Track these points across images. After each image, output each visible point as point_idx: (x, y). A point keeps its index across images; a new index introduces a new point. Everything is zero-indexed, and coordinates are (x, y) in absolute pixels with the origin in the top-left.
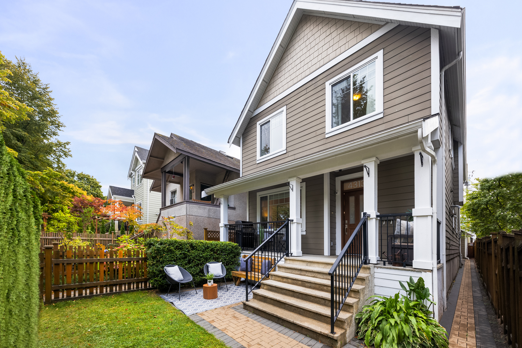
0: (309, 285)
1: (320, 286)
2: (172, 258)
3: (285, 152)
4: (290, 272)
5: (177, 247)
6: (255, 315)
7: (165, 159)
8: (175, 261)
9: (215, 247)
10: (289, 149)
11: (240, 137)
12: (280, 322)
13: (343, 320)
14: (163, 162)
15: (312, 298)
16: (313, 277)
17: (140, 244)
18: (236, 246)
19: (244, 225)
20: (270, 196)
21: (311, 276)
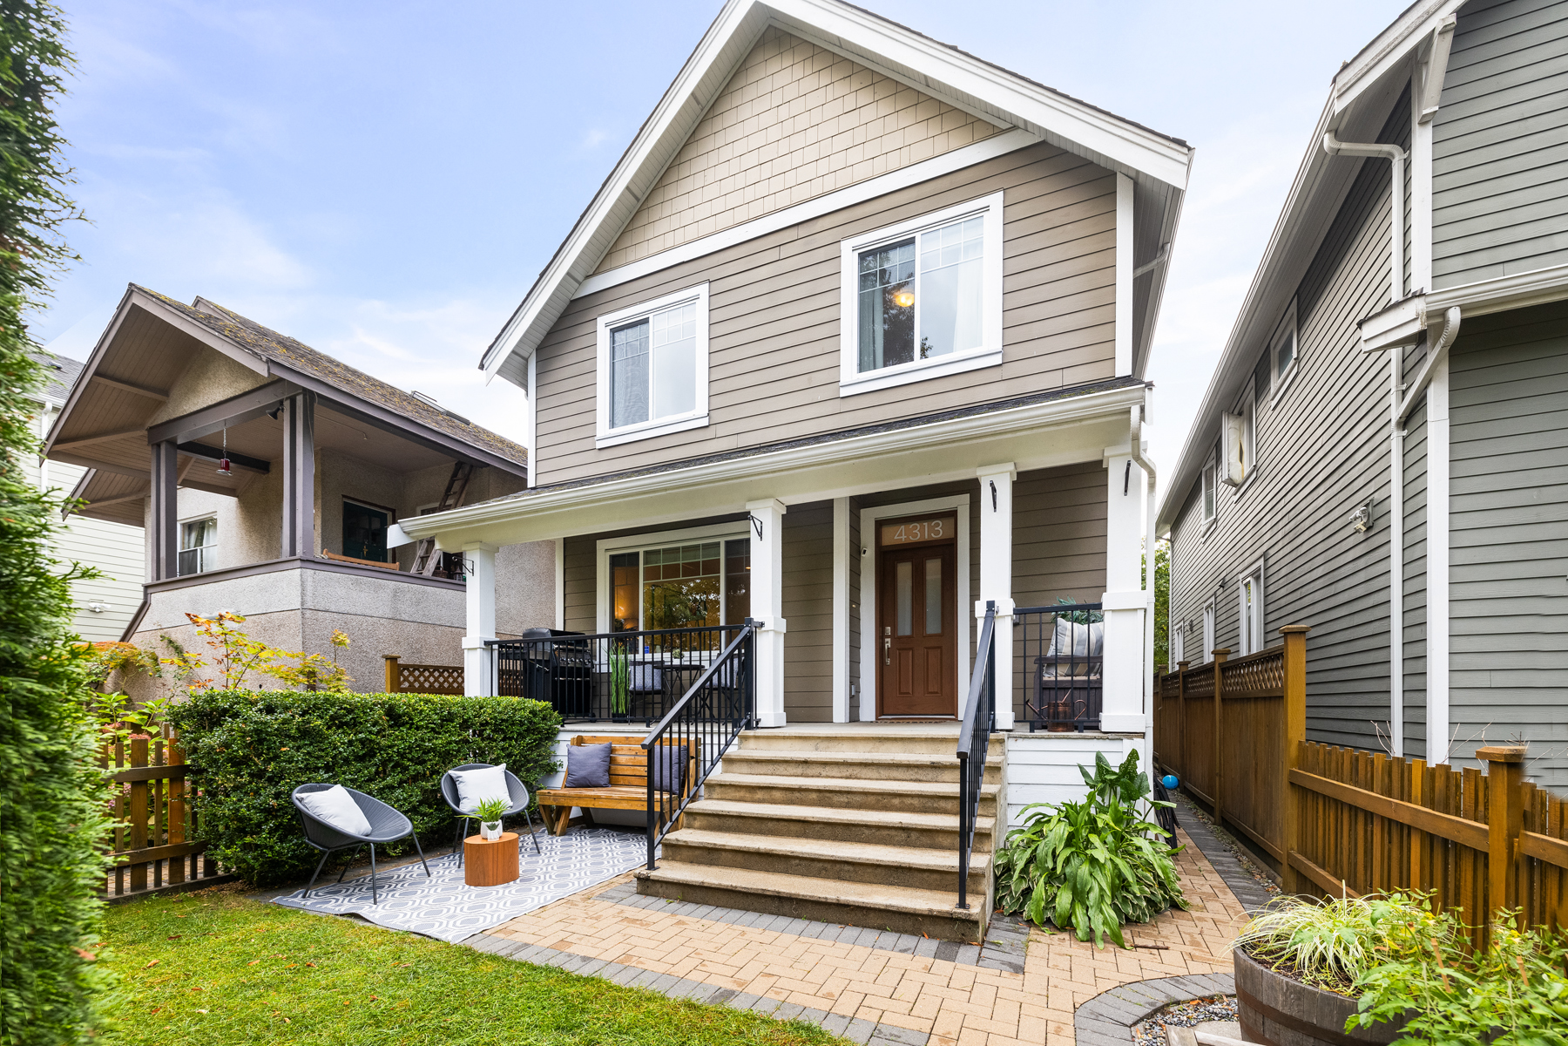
0: (844, 799)
1: (880, 798)
2: (318, 758)
3: (705, 422)
4: (769, 772)
5: (332, 718)
6: (690, 907)
7: (175, 393)
8: (328, 768)
9: (475, 716)
10: (718, 416)
11: (526, 355)
12: (786, 907)
13: (980, 872)
14: (159, 405)
15: (867, 832)
16: (847, 778)
17: (108, 720)
18: (544, 709)
19: (556, 643)
20: (646, 553)
21: (839, 775)
